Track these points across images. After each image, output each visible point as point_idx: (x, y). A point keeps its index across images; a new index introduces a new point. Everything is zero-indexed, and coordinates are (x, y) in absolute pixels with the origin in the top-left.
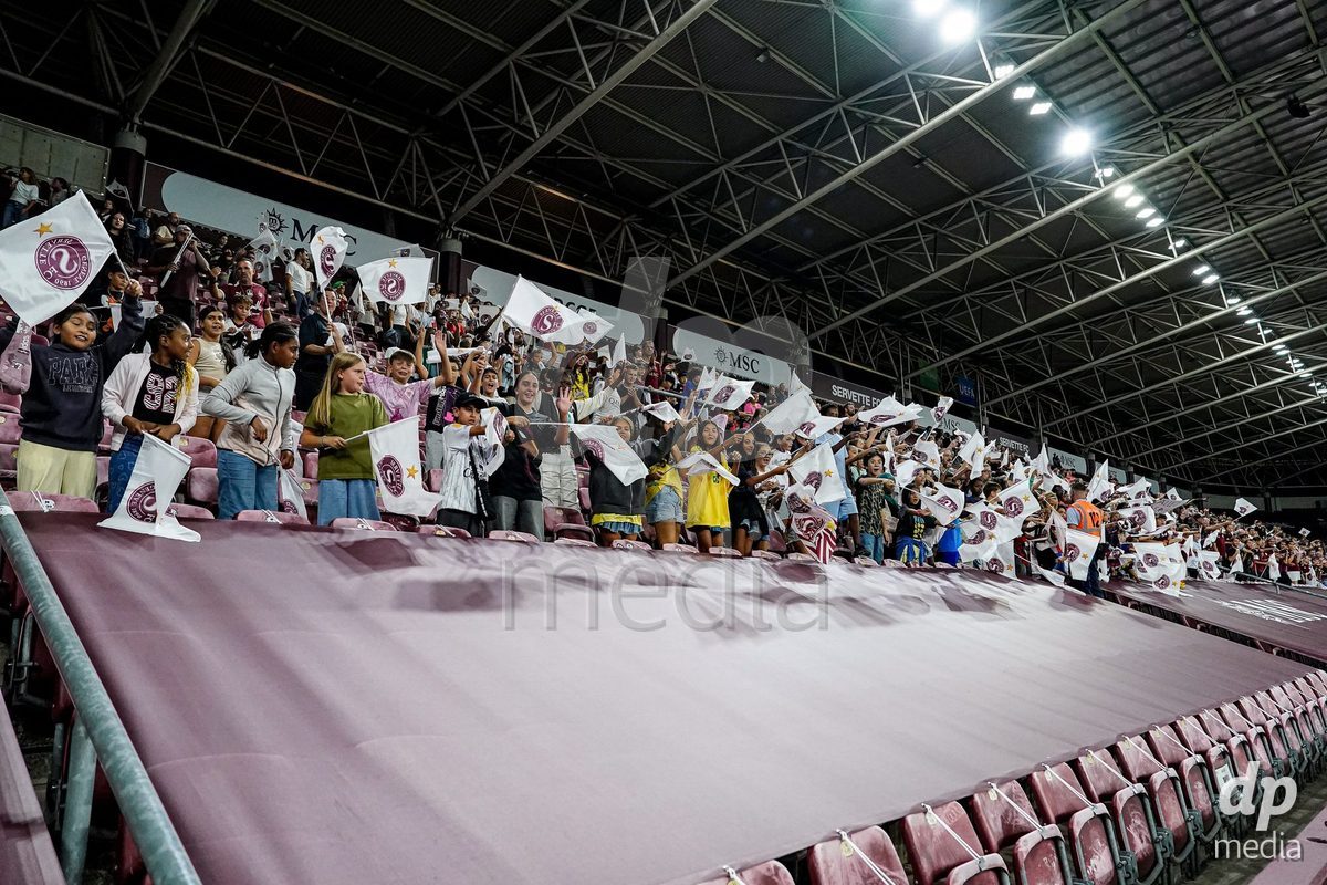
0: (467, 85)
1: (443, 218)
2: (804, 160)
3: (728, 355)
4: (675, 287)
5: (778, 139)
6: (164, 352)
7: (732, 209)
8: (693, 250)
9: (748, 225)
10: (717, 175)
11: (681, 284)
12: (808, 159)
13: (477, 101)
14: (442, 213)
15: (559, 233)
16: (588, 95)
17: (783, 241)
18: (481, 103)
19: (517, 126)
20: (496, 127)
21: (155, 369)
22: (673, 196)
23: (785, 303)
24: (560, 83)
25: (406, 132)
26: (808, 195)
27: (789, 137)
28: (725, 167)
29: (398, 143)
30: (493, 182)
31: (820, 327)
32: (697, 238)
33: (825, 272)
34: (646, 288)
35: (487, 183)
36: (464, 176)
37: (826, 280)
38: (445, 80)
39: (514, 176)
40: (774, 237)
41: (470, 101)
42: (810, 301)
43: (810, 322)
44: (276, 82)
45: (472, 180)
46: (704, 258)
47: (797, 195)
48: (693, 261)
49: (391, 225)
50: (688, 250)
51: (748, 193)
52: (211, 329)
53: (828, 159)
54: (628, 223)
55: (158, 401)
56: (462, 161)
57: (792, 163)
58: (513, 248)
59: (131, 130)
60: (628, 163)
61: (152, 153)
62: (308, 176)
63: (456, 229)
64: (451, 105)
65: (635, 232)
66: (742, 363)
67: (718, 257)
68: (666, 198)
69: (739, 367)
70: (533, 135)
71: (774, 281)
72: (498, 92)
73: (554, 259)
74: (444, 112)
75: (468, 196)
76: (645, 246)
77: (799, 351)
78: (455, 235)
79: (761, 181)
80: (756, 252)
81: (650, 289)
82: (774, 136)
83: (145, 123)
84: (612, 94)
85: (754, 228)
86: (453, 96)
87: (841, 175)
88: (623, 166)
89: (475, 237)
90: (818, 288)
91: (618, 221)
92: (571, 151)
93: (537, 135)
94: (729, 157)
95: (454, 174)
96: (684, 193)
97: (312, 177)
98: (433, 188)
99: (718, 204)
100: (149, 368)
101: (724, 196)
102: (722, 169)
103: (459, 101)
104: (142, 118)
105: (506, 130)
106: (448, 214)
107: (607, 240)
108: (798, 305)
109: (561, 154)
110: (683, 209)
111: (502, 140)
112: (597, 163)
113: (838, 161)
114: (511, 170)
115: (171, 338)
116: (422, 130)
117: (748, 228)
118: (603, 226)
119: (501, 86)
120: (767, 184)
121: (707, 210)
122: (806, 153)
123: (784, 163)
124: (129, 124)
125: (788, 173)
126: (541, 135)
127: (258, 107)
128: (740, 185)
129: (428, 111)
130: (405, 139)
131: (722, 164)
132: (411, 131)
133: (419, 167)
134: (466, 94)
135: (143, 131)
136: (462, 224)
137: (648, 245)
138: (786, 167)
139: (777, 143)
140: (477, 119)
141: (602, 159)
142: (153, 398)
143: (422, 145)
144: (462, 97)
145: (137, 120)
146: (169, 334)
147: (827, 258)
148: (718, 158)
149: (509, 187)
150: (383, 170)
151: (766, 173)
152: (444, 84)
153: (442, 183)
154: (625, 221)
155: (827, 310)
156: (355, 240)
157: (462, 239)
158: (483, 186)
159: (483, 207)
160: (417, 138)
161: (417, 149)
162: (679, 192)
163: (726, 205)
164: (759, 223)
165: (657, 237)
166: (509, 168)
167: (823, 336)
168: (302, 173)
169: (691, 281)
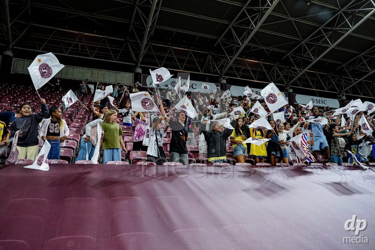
0: (220, 36)
1: (220, 74)
2: (331, 32)
3: (315, 100)
4: (294, 82)
5: (320, 28)
6: (54, 117)
7: (309, 54)
8: (297, 69)
9: (314, 58)
10: (302, 44)
11: (296, 80)
12: (332, 32)
13: (223, 40)
14: (219, 73)
15: (254, 72)
16: (253, 29)
17: (329, 61)
18: (225, 40)
19: (236, 44)
20: (231, 46)
21: (52, 122)
22: (288, 54)
23: (334, 81)
24: (246, 29)
25: (207, 53)
26: (334, 43)
27: (324, 27)
28: (304, 41)
29: (205, 56)
30: (231, 61)
31: (348, 86)
32: (298, 65)
33: (347, 68)
34: (285, 84)
35: (230, 62)
36: (225, 61)
37: (348, 70)
38: (214, 36)
39: (237, 58)
40: (325, 60)
41: (222, 40)
42: (343, 78)
43: (344, 85)
44: (171, 48)
45: (227, 62)
46: (302, 71)
47: (330, 44)
48: (298, 73)
49: (207, 79)
50: (296, 69)
51: (314, 47)
52: (105, 112)
53: (340, 30)
54: (276, 65)
55: (53, 130)
56: (223, 58)
57: (327, 35)
58: (242, 79)
59: (138, 68)
60: (272, 47)
61: (143, 72)
62: (182, 70)
63: (224, 76)
64: (217, 43)
65: (279, 68)
66: (321, 102)
67: (306, 70)
68: (287, 55)
69: (320, 103)
70: (240, 45)
71: (328, 74)
72: (229, 36)
73: (254, 80)
74: (215, 45)
75: (226, 66)
76: (283, 71)
77: (341, 95)
78: (224, 78)
79: (317, 43)
80: (319, 66)
81: (286, 84)
82: (319, 27)
83: (141, 65)
84: (261, 27)
85: (317, 58)
86: (217, 40)
87: (345, 34)
88: (271, 49)
89: (230, 78)
90: (345, 74)
91: (273, 66)
92: (254, 48)
93: (241, 45)
94: (304, 38)
95: (222, 62)
96: (292, 53)
97: (183, 70)
98: (216, 67)
99: (304, 54)
100: (50, 122)
101: (305, 51)
102: (303, 42)
103: (219, 41)
104: (140, 64)
105: (234, 46)
106: (221, 73)
107: (271, 71)
108: (339, 80)
109: (252, 49)
110: (293, 57)
111: (233, 49)
112: (263, 49)
113: (344, 30)
114: (236, 57)
115: (55, 113)
116: (211, 51)
117: (314, 59)
118: (269, 68)
119: (230, 34)
120: (320, 44)
121: (301, 56)
122: (332, 30)
123: (324, 35)
124: (137, 67)
125: (326, 39)
126: (242, 44)
127: (168, 55)
128: (310, 46)
129: (211, 46)
130: (207, 55)
131: (303, 41)
132: (208, 52)
133: (212, 61)
134: (221, 38)
135: (141, 67)
136: (226, 74)
137: (284, 71)
138: (325, 37)
139: (320, 29)
140: (225, 45)
141: (264, 48)
142: (52, 129)
143: (212, 55)
144: (219, 40)
145: (139, 65)
146: (55, 111)
147: (346, 63)
148: (301, 39)
149: (236, 61)
150: (201, 64)
151: (318, 40)
152: (214, 37)
153: (219, 65)
154: (275, 65)
155: (350, 80)
156: (196, 85)
157: (226, 79)
158: (229, 63)
159: (231, 68)
160: (210, 54)
161: (210, 57)
162: (290, 53)
163: (307, 53)
164: (318, 56)
165: (286, 68)
166: (235, 56)
167: (350, 89)
168: (180, 69)
169: (299, 79)
